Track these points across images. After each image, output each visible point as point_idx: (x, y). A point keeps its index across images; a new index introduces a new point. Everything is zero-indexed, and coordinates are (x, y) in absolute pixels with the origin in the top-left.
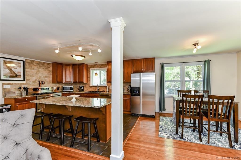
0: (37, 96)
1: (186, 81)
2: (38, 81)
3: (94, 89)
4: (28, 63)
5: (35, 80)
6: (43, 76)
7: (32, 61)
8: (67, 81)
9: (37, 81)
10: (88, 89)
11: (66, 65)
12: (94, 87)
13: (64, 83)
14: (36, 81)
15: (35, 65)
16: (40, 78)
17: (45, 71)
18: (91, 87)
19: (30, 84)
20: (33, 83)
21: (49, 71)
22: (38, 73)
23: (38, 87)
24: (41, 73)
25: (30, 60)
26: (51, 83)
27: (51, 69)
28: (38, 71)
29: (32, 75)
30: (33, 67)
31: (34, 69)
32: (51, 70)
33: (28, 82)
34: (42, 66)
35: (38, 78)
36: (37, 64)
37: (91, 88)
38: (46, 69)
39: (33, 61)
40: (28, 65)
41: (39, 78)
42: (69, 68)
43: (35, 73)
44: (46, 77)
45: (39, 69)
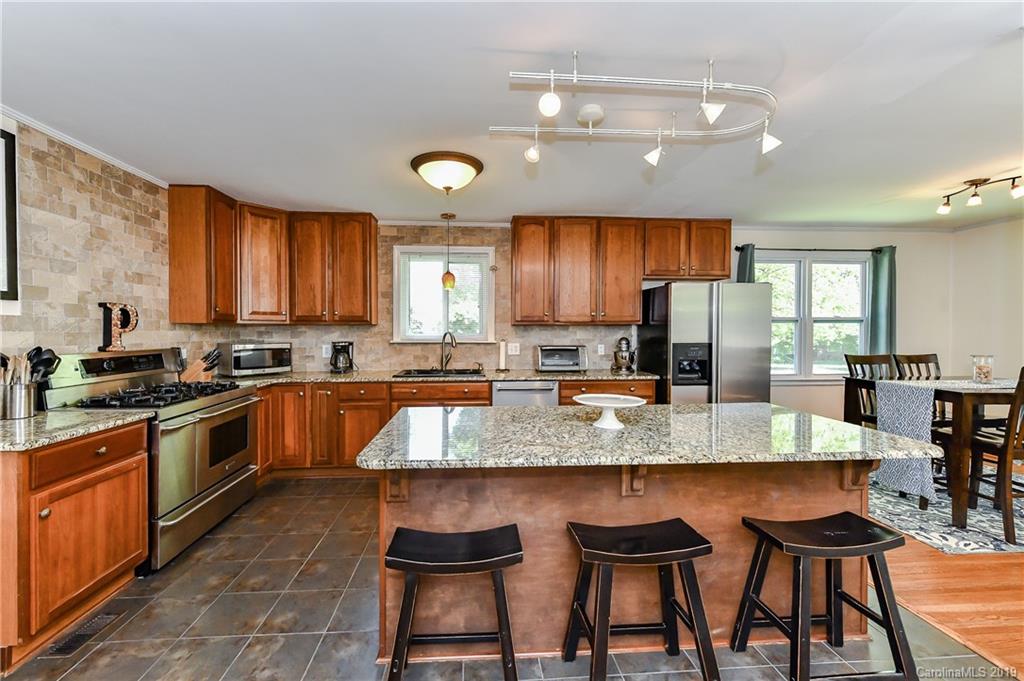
0: (155, 418)
1: (817, 321)
2: (100, 305)
3: (415, 357)
4: (39, 156)
5: (82, 298)
6: (122, 274)
7: (63, 145)
8: (262, 310)
9: (89, 307)
10: (379, 360)
11: (255, 211)
12: (419, 347)
13: (239, 321)
14: (86, 302)
15: (80, 182)
16: (110, 283)
17: (138, 234)
18: (398, 347)
19: (52, 324)
20: (71, 320)
21: (156, 236)
22: (99, 248)
23: (101, 349)
24: (115, 249)
25: (52, 142)
26: (165, 318)
27: (162, 228)
28: (99, 230)
29: (60, 255)
30: (69, 195)
31: (73, 215)
32: (165, 232)
33: (40, 308)
34: (119, 202)
35: (99, 286)
36: (92, 176)
37: (400, 352)
38: (140, 220)
39: (70, 151)
40: (34, 175)
41: (103, 287)
42: (272, 229)
43: (82, 243)
44: (139, 278)
45: (103, 217)
